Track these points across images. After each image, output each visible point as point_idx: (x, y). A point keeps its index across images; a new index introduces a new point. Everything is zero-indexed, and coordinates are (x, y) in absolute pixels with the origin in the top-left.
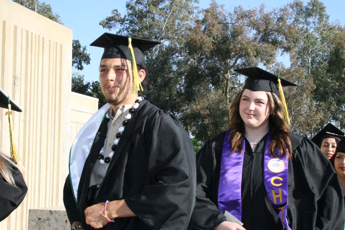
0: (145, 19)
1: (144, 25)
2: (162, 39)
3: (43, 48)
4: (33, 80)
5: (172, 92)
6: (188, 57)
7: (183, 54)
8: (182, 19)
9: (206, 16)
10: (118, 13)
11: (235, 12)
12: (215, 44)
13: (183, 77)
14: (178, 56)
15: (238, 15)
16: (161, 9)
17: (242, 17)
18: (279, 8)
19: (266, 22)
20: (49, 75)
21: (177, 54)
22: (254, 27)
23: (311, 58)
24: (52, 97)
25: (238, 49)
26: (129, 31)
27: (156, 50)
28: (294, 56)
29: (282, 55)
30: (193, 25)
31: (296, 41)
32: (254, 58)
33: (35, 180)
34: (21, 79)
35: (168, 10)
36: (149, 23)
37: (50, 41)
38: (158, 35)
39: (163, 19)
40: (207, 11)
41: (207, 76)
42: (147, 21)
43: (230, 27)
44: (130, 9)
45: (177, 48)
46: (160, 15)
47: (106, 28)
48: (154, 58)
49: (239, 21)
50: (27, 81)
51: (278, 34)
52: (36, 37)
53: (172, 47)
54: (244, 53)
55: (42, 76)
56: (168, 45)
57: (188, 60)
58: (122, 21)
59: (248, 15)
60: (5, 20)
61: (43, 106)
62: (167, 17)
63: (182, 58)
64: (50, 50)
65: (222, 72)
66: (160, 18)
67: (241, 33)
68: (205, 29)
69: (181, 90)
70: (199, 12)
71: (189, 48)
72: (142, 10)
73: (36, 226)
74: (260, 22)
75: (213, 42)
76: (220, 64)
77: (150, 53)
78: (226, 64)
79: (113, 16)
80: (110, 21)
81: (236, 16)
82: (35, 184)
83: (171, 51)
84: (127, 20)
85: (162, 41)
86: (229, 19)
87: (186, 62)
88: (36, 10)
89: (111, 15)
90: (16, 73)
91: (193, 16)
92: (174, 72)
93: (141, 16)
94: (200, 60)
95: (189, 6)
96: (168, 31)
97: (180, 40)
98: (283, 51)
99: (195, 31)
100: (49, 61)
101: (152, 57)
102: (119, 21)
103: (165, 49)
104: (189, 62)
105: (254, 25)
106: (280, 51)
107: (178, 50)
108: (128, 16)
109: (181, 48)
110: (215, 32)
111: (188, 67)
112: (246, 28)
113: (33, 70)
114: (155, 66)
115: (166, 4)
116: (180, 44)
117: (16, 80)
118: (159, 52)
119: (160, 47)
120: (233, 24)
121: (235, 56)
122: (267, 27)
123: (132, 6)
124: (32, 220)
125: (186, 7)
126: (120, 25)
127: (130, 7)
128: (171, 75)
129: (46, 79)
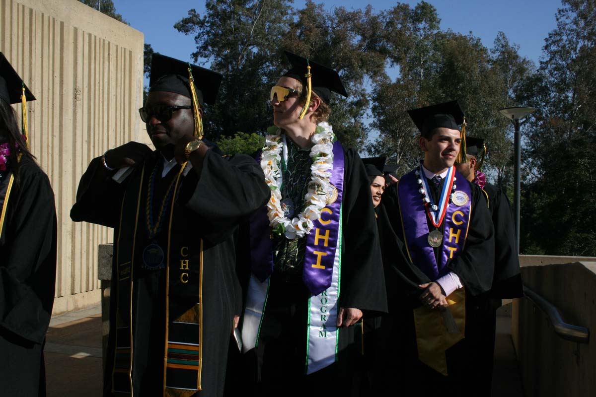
0: (228, 22)
1: (228, 28)
2: (250, 45)
3: (109, 54)
5: (262, 108)
6: (281, 67)
7: (274, 63)
8: (274, 22)
9: (301, 18)
10: (196, 14)
11: (337, 14)
12: (313, 52)
14: (269, 66)
15: (339, 18)
16: (248, 10)
17: (345, 19)
18: (387, 10)
19: (372, 27)
20: (116, 87)
21: (267, 64)
22: (358, 32)
23: (424, 71)
24: (121, 113)
26: (209, 36)
27: (243, 57)
28: (405, 67)
29: (391, 66)
30: (287, 29)
31: (408, 50)
32: (359, 70)
34: (83, 93)
35: (256, 10)
36: (234, 26)
37: (117, 46)
38: (245, 40)
39: (250, 21)
40: (303, 12)
42: (232, 24)
43: (329, 31)
44: (211, 9)
45: (268, 56)
46: (247, 16)
47: (182, 31)
48: (240, 67)
49: (342, 25)
50: (90, 93)
51: (387, 41)
52: (100, 41)
53: (261, 55)
54: (347, 63)
55: (109, 88)
56: (256, 52)
57: (281, 70)
58: (201, 24)
59: (352, 18)
60: (63, 21)
61: (110, 124)
62: (256, 19)
63: (274, 67)
64: (117, 57)
66: (247, 20)
67: (344, 39)
68: (301, 33)
70: (294, 14)
72: (226, 10)
73: (108, 264)
74: (366, 26)
75: (310, 49)
77: (235, 61)
79: (190, 18)
80: (188, 23)
81: (337, 18)
83: (260, 59)
84: (208, 22)
85: (250, 48)
86: (329, 22)
88: (100, 9)
89: (187, 16)
90: (78, 85)
91: (286, 18)
92: (264, 84)
93: (224, 17)
95: (281, 5)
96: (258, 36)
97: (272, 46)
98: (393, 62)
99: (289, 36)
100: (117, 70)
101: (237, 66)
102: (198, 23)
103: (255, 57)
105: (358, 29)
106: (389, 60)
107: (268, 59)
108: (209, 17)
109: (273, 56)
110: (313, 38)
112: (349, 33)
113: (97, 82)
114: (242, 77)
115: (255, 3)
116: (271, 50)
117: (78, 93)
118: (246, 60)
119: (247, 55)
120: (334, 28)
121: (336, 67)
122: (374, 33)
123: (213, 5)
124: (103, 257)
125: (278, 6)
126: (199, 28)
127: (210, 7)
128: (261, 88)
129: (113, 92)
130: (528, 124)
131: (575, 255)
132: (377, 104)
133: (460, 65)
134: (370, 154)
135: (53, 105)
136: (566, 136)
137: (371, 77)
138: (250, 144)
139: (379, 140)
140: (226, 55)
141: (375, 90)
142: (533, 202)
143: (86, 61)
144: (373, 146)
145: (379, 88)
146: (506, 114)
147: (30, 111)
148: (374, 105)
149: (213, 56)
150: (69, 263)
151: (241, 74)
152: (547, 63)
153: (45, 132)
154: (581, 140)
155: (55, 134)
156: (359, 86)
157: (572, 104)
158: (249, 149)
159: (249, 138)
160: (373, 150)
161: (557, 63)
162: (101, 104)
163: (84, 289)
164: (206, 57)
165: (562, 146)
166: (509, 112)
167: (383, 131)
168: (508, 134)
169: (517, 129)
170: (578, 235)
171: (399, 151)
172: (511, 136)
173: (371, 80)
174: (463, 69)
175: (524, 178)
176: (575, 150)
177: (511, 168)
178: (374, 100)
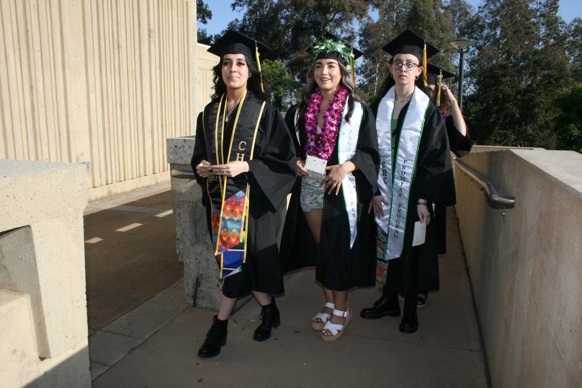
3: (172, 4)
4: (164, 32)
6: (294, 13)
7: (289, 10)
13: (290, 30)
14: (286, 12)
20: (178, 28)
21: (285, 10)
24: (182, 47)
25: (336, 5)
27: (267, 6)
28: (382, 11)
29: (373, 10)
32: (349, 13)
33: (171, 117)
34: (155, 32)
41: (310, 28)
48: (265, 13)
50: (160, 33)
55: (172, 29)
57: (294, 15)
63: (289, 13)
65: (323, 25)
69: (288, 41)
71: (295, 6)
73: (174, 152)
76: (321, 19)
77: (262, 9)
78: (326, 18)
82: (171, 120)
83: (279, 7)
87: (292, 17)
90: (151, 26)
92: (282, 25)
94: (304, 16)
98: (374, 7)
100: (178, 15)
103: (275, 5)
104: (295, 17)
106: (371, 6)
107: (285, 7)
109: (289, 5)
111: (294, 21)
113: (164, 24)
114: (266, 20)
117: (151, 33)
118: (270, 8)
119: (270, 5)
124: (170, 148)
128: (280, 28)
129: (175, 31)
130: (469, 53)
131: (497, 145)
132: (362, 38)
133: (422, 9)
134: (357, 74)
135: (134, 41)
136: (494, 62)
137: (358, 19)
138: (273, 68)
139: (363, 64)
140: (256, 4)
141: (361, 28)
142: (470, 109)
143: (156, 9)
144: (359, 69)
145: (364, 27)
146: (454, 45)
147: (119, 47)
148: (360, 40)
149: (246, 6)
150: (151, 152)
151: (266, 18)
152: (484, 7)
153: (129, 61)
154: (505, 65)
155: (136, 62)
156: (349, 25)
157: (500, 38)
158: (273, 71)
159: (273, 64)
160: (359, 71)
161: (490, 9)
162: (167, 40)
163: (161, 170)
164: (241, 6)
165: (491, 69)
166: (457, 44)
167: (366, 58)
168: (454, 60)
169: (462, 56)
170: (500, 131)
171: (377, 71)
172: (456, 62)
173: (358, 22)
174: (424, 13)
175: (464, 92)
176: (500, 72)
177: (455, 84)
178: (361, 35)
